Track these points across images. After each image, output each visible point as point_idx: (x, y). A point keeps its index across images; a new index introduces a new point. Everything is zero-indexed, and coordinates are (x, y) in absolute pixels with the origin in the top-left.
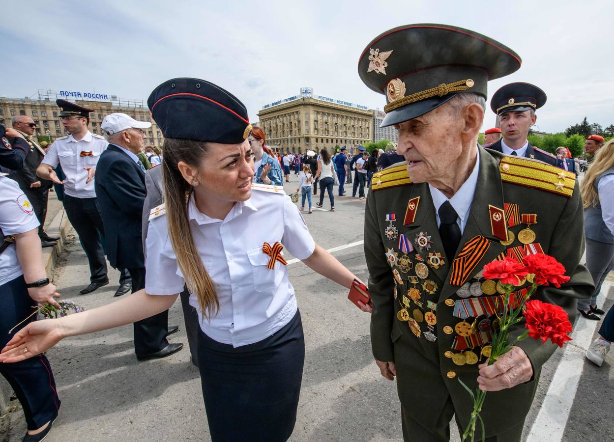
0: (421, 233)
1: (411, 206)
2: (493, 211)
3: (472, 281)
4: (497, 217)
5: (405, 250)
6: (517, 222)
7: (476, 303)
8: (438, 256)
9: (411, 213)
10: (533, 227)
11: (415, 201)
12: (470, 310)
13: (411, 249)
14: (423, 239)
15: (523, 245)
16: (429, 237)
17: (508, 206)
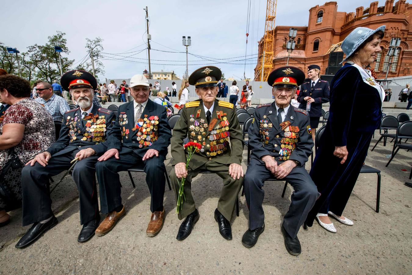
0: (202, 119)
1: (198, 112)
2: (218, 112)
3: (213, 130)
4: (218, 114)
5: (196, 125)
6: (223, 115)
7: (215, 136)
8: (206, 124)
9: (198, 114)
10: (226, 116)
11: (200, 111)
12: (213, 138)
13: (199, 124)
14: (202, 121)
15: (224, 121)
16: (204, 120)
17: (221, 111)
